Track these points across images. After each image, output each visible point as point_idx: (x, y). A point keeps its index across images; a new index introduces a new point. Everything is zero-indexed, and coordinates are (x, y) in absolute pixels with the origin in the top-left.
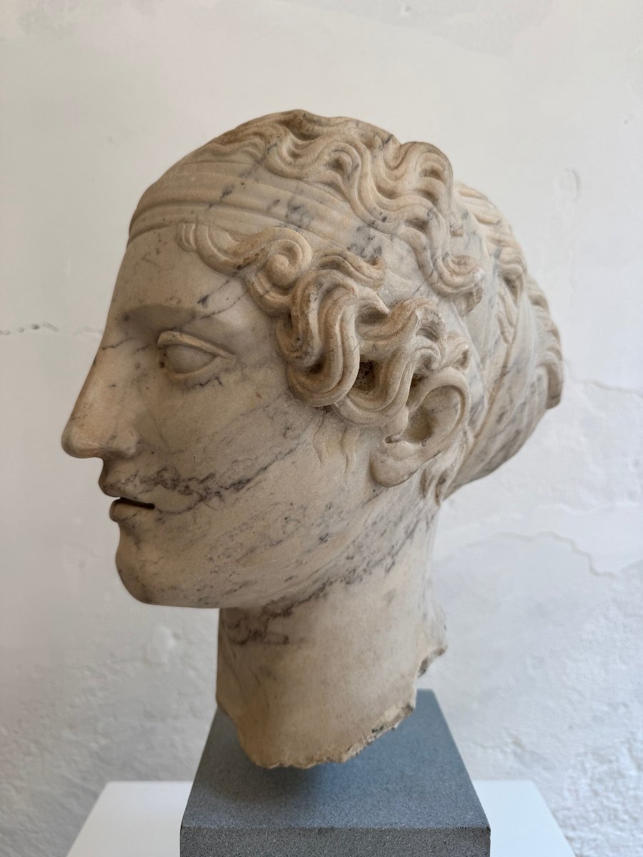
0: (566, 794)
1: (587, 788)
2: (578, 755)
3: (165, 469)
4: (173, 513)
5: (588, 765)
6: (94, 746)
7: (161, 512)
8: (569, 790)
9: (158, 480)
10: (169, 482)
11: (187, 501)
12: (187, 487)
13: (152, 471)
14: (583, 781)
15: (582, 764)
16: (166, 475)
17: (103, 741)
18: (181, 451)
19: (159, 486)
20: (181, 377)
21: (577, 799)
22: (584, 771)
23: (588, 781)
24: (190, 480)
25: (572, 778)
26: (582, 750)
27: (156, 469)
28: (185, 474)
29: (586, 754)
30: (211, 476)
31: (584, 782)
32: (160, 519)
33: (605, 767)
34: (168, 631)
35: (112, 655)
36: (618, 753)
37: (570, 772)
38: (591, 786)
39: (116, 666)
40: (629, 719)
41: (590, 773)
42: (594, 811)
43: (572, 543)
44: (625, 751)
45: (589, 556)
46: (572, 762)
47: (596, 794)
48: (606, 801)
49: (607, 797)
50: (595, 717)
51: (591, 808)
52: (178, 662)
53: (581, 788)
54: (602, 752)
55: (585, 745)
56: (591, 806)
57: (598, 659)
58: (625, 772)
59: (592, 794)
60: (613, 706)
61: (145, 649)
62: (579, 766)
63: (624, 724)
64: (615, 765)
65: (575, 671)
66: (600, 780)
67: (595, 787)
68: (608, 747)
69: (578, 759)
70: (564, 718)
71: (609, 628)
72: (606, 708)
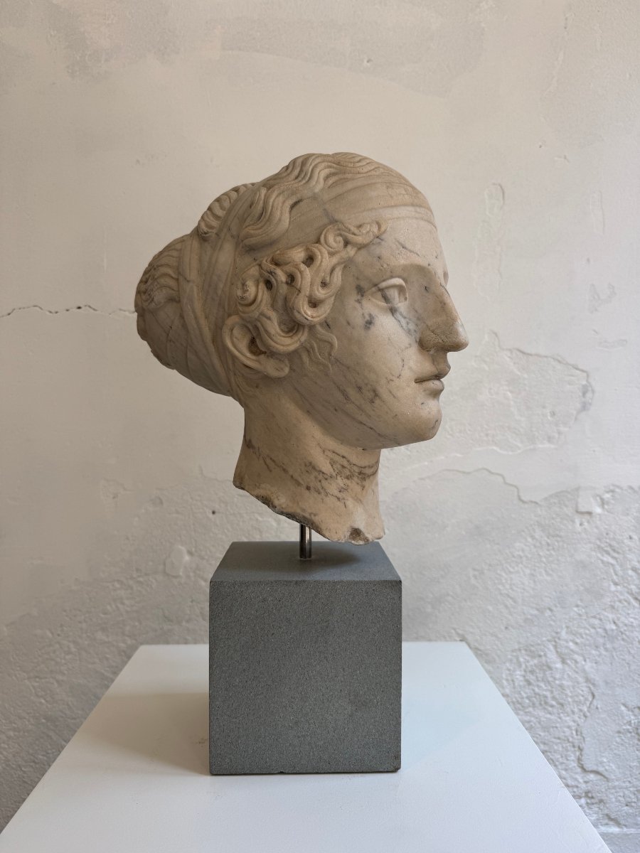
0: (505, 682)
1: (522, 678)
2: (513, 651)
5: (522, 660)
6: (122, 645)
8: (507, 680)
14: (518, 672)
15: (518, 659)
17: (129, 642)
21: (514, 688)
22: (520, 665)
23: (523, 673)
25: (509, 670)
26: (517, 647)
29: (519, 650)
31: (519, 674)
33: (536, 661)
34: (183, 549)
35: (137, 570)
36: (546, 650)
37: (508, 664)
38: (524, 676)
39: (141, 579)
40: (554, 621)
41: (524, 666)
42: (528, 698)
43: (504, 478)
44: (552, 648)
45: (515, 486)
46: (509, 657)
47: (529, 683)
48: (537, 690)
49: (538, 686)
50: (526, 620)
51: (525, 695)
52: (192, 574)
53: (517, 678)
54: (533, 649)
55: (519, 643)
56: (526, 693)
57: (528, 571)
58: (553, 665)
59: (525, 683)
60: (541, 611)
61: (165, 564)
62: (515, 660)
63: (550, 625)
64: (544, 658)
65: (509, 582)
66: (532, 672)
67: (527, 678)
68: (539, 644)
69: (515, 654)
70: (502, 620)
71: (535, 546)
72: (535, 612)
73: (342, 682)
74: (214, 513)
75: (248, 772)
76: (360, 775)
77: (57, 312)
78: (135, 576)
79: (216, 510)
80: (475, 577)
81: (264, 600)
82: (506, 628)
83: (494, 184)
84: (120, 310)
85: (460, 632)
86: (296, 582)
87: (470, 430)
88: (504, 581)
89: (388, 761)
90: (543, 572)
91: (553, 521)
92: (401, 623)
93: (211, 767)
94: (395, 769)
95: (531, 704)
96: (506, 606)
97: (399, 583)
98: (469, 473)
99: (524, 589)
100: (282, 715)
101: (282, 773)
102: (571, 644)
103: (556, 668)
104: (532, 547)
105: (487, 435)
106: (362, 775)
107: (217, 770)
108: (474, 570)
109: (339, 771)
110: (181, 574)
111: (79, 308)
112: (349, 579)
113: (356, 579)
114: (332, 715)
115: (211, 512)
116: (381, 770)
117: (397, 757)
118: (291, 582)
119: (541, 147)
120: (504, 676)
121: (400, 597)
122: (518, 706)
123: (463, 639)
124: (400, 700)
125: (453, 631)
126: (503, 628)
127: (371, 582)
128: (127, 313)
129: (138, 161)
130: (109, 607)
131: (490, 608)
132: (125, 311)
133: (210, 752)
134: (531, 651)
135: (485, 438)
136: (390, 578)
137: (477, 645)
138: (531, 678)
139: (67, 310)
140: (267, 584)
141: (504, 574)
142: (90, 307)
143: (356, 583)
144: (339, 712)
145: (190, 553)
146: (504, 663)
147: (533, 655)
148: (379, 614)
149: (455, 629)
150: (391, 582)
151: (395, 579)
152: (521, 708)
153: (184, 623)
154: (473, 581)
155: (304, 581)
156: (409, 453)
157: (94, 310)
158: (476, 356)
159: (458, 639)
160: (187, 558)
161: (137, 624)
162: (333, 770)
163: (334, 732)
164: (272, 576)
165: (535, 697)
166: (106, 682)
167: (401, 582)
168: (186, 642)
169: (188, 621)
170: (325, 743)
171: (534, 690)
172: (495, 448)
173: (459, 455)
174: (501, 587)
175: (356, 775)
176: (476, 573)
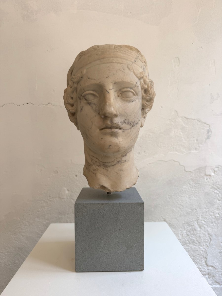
0: (179, 235)
1: (186, 234)
2: (182, 224)
3: (126, 120)
4: (127, 130)
5: (185, 227)
7: (124, 129)
8: (180, 234)
9: (124, 122)
10: (127, 123)
11: (130, 127)
12: (131, 124)
13: (122, 120)
14: (184, 231)
15: (184, 226)
16: (126, 121)
18: (130, 116)
19: (124, 124)
20: (129, 99)
21: (183, 237)
22: (185, 229)
23: (186, 232)
24: (131, 122)
25: (181, 231)
27: (123, 120)
28: (130, 121)
29: (185, 224)
30: (134, 121)
31: (184, 232)
32: (124, 131)
33: (190, 228)
34: (66, 189)
35: (50, 196)
36: (194, 224)
37: (181, 229)
38: (186, 233)
39: (51, 200)
40: (197, 213)
41: (186, 229)
42: (188, 240)
43: (179, 163)
44: (196, 223)
45: (184, 166)
46: (181, 226)
47: (188, 235)
48: (191, 238)
49: (192, 237)
50: (187, 213)
51: (186, 240)
52: (69, 198)
53: (184, 234)
54: (190, 223)
55: (185, 221)
56: (187, 239)
57: (188, 196)
58: (196, 229)
59: (187, 235)
60: (192, 210)
61: (59, 194)
62: (183, 227)
63: (196, 215)
64: (193, 227)
65: (181, 200)
66: (189, 231)
67: (188, 233)
68: (191, 222)
69: (183, 225)
70: (178, 213)
71: (190, 187)
72: (190, 210)
73: (122, 239)
74: (76, 176)
75: (89, 271)
76: (129, 272)
77: (20, 105)
78: (49, 198)
79: (77, 175)
80: (169, 198)
81: (94, 210)
82: (180, 216)
83: (176, 57)
84: (42, 104)
85: (164, 217)
86: (106, 203)
87: (167, 146)
88: (179, 199)
89: (139, 267)
90: (193, 196)
91: (197, 178)
92: (144, 218)
93: (76, 269)
94: (142, 270)
95: (189, 242)
96: (180, 208)
97: (143, 204)
98: (167, 161)
99: (186, 202)
100: (101, 251)
101: (101, 271)
102: (203, 222)
103: (198, 230)
104: (189, 187)
105: (173, 148)
106: (130, 272)
107: (78, 270)
108: (169, 196)
109: (122, 271)
110: (65, 197)
111: (27, 104)
112: (125, 202)
113: (128, 202)
114: (119, 251)
115: (75, 176)
116: (137, 270)
117: (143, 266)
118: (104, 203)
119: (192, 43)
120: (179, 233)
121: (143, 209)
122: (184, 243)
123: (165, 221)
124: (144, 246)
125: (161, 217)
126: (179, 216)
127: (133, 203)
128: (44, 105)
129: (48, 51)
130: (40, 210)
131: (174, 209)
132: (44, 104)
133: (76, 264)
134: (189, 224)
135: (173, 149)
136: (140, 202)
137: (170, 222)
138: (189, 233)
139: (23, 104)
140: (95, 204)
141: (179, 197)
142: (31, 103)
143: (128, 204)
144: (122, 250)
145: (68, 190)
146: (179, 228)
147: (189, 225)
148: (136, 215)
149: (162, 216)
150: (140, 203)
151: (142, 202)
152: (185, 244)
153: (66, 215)
154: (168, 200)
155: (109, 203)
156: (145, 154)
157: (33, 104)
158: (169, 120)
159: (163, 220)
160: (67, 192)
161: (50, 215)
162: (119, 270)
163: (120, 257)
164: (97, 202)
165: (190, 240)
166: (40, 236)
167: (144, 203)
168: (67, 222)
169: (67, 214)
170: (117, 261)
171: (190, 238)
172: (176, 152)
173: (163, 155)
174: (178, 202)
175: (128, 272)
176: (169, 197)
